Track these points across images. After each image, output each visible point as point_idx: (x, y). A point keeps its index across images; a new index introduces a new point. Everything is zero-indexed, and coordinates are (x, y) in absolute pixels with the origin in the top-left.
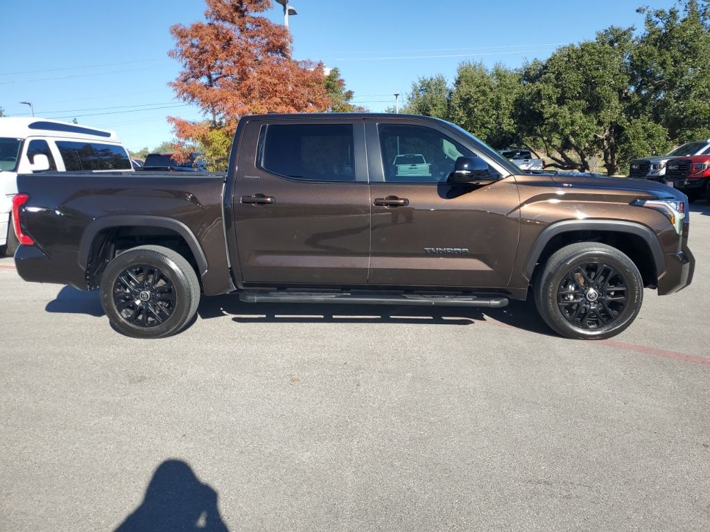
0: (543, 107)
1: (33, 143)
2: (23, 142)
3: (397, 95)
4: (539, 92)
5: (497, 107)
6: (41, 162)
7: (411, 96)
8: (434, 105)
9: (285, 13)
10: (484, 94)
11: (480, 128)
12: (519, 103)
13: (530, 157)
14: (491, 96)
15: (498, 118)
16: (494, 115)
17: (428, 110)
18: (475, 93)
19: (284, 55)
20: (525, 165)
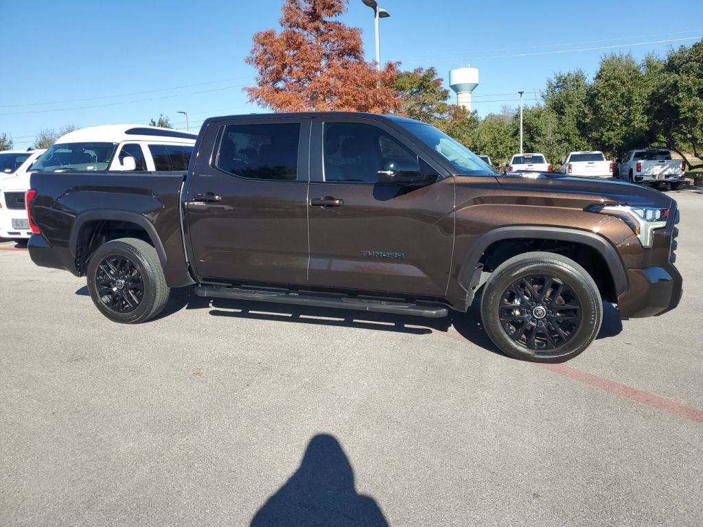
0: (679, 100)
1: (125, 147)
2: (117, 146)
3: (521, 93)
4: (675, 85)
5: (628, 102)
6: (130, 164)
7: (546, 94)
8: (570, 103)
9: (375, 16)
10: (613, 87)
11: (621, 125)
12: (655, 98)
13: (669, 158)
14: (624, 90)
15: (629, 114)
16: (624, 111)
17: (562, 107)
18: (604, 88)
19: (356, 57)
20: (660, 166)
